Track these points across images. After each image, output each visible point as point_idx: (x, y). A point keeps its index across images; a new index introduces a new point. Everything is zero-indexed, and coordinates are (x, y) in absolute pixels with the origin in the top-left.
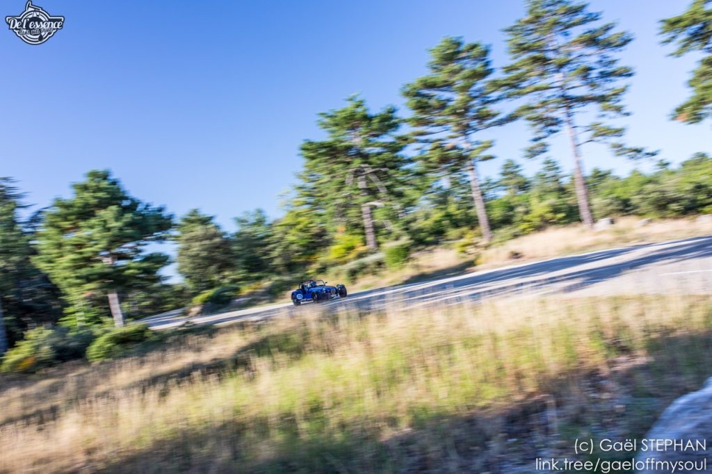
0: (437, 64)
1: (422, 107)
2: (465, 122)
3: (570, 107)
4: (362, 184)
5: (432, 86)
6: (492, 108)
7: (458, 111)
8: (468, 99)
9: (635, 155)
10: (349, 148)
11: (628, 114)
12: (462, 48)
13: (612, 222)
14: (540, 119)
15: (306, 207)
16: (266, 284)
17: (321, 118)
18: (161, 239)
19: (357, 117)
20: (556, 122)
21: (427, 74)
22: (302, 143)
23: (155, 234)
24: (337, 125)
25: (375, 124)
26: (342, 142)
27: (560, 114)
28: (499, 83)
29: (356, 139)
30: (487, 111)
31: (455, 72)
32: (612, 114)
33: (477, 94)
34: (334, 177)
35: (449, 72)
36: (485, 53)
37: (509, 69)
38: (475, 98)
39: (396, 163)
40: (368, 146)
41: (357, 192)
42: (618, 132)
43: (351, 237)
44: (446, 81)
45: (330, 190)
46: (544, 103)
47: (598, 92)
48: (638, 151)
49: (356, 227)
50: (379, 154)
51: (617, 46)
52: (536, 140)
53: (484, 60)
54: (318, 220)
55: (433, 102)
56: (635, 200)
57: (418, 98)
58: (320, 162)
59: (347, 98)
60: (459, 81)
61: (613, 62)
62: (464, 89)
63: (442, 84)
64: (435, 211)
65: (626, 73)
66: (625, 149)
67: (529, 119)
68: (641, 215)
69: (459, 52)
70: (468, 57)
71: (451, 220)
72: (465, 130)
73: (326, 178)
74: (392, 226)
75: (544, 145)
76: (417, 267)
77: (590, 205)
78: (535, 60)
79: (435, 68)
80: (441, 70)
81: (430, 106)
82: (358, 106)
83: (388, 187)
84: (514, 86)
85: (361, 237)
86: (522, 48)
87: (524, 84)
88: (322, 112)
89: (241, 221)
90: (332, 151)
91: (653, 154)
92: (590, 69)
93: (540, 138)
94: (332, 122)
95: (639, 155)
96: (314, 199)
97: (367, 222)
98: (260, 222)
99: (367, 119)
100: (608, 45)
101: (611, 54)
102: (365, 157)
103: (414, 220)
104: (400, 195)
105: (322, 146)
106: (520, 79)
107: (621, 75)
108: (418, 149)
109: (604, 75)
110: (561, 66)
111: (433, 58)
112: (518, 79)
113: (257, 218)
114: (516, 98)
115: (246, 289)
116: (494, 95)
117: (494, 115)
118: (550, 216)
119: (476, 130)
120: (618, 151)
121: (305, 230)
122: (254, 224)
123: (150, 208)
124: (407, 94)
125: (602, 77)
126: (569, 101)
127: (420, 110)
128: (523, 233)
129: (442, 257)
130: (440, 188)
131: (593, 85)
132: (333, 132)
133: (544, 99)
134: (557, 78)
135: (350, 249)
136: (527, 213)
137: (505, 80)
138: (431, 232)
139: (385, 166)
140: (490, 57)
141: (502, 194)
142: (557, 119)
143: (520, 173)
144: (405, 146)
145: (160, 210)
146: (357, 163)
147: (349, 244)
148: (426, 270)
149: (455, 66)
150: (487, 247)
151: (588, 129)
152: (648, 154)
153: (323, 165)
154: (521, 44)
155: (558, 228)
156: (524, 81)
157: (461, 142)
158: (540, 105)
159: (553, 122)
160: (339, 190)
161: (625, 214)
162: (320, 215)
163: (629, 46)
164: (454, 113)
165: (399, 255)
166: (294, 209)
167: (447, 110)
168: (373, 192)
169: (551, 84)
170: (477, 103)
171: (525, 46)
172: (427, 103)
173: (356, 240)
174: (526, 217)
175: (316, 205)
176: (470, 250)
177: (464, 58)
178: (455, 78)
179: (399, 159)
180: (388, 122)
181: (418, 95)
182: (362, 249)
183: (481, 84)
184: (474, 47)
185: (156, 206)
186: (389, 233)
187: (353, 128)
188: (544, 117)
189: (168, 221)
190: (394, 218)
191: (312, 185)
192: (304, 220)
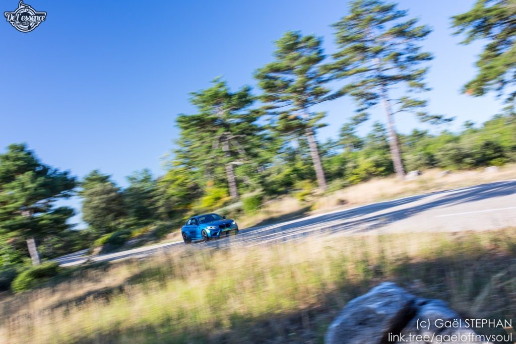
0: (281, 53)
1: (270, 87)
2: (304, 98)
3: (385, 85)
4: (225, 148)
5: (278, 70)
6: (324, 86)
7: (298, 90)
8: (306, 80)
9: (436, 121)
10: (214, 120)
11: (429, 89)
12: (301, 39)
13: (419, 174)
14: (361, 95)
15: (183, 167)
16: (152, 228)
17: (191, 96)
18: (67, 196)
19: (220, 95)
20: (374, 96)
21: (273, 61)
22: (176, 117)
23: (62, 192)
24: (204, 102)
25: (235, 100)
26: (208, 115)
27: (377, 90)
28: (329, 67)
29: (220, 112)
30: (320, 89)
31: (295, 59)
32: (418, 89)
33: (313, 75)
34: (203, 142)
35: (291, 59)
36: (318, 43)
37: (337, 56)
38: (311, 78)
39: (251, 131)
40: (229, 118)
41: (221, 154)
42: (422, 104)
43: (218, 190)
44: (288, 66)
45: (200, 152)
46: (364, 82)
47: (406, 72)
48: (438, 118)
49: (223, 182)
50: (238, 124)
51: (420, 37)
52: (359, 111)
53: (317, 49)
54: (192, 177)
55: (278, 83)
56: (438, 155)
57: (267, 80)
58: (192, 131)
59: (212, 80)
60: (298, 66)
61: (417, 49)
62: (302, 72)
63: (286, 69)
64: (286, 167)
65: (427, 58)
66: (428, 116)
67: (353, 95)
68: (443, 167)
69: (297, 43)
70: (305, 47)
71: (298, 174)
72: (304, 104)
73: (197, 144)
74: (250, 180)
75: (365, 115)
76: (268, 212)
77: (402, 160)
78: (356, 49)
79: (280, 56)
80: (284, 58)
81: (275, 87)
82: (221, 86)
83: (246, 150)
84: (341, 69)
85: (226, 189)
86: (346, 40)
87: (349, 68)
88: (193, 91)
89: (132, 179)
90: (201, 123)
91: (450, 120)
92: (400, 54)
93: (362, 110)
94: (201, 100)
95: (439, 121)
96: (189, 160)
97: (230, 178)
98: (146, 179)
99: (228, 96)
100: (413, 36)
101: (416, 43)
102: (227, 126)
103: (269, 175)
104: (255, 156)
105: (193, 118)
106: (345, 64)
107: (423, 59)
108: (268, 120)
109: (411, 59)
110: (377, 52)
111: (278, 48)
112: (343, 64)
113: (145, 175)
114: (343, 78)
115: (137, 233)
116: (327, 76)
117: (326, 92)
118: (373, 169)
119: (313, 104)
120: (423, 118)
121: (182, 185)
122: (143, 181)
123: (58, 173)
124: (258, 77)
125: (409, 61)
126: (385, 80)
127: (269, 89)
128: (351, 183)
129: (288, 204)
130: (289, 149)
131: (402, 67)
132: (202, 107)
133: (363, 79)
134: (374, 62)
135: (218, 199)
136: (355, 167)
137: (333, 65)
138: (283, 183)
139: (243, 134)
140: (322, 46)
141: (341, 151)
142: (375, 94)
143: (355, 134)
144: (258, 117)
145: (66, 173)
146: (221, 132)
147: (217, 195)
148: (275, 215)
149: (294, 54)
150: (322, 195)
151: (399, 101)
152: (446, 120)
153: (195, 133)
154: (345, 37)
155: (379, 179)
156: (348, 65)
157: (302, 114)
158: (361, 84)
159: (372, 96)
160: (208, 152)
161: (431, 167)
162: (194, 173)
163: (429, 36)
164: (295, 91)
165: (254, 203)
166: (173, 168)
167: (289, 89)
168: (234, 154)
169: (369, 67)
170: (312, 83)
171: (349, 38)
172: (273, 84)
173: (222, 192)
174: (354, 171)
175: (190, 165)
176: (308, 198)
177: (302, 48)
178: (295, 63)
179: (253, 127)
180: (244, 99)
181: (266, 77)
182: (227, 199)
183: (316, 68)
184: (309, 39)
185: (62, 170)
186: (247, 186)
187: (217, 104)
188: (364, 93)
189: (72, 182)
190: (250, 174)
191: (187, 149)
192: (181, 178)
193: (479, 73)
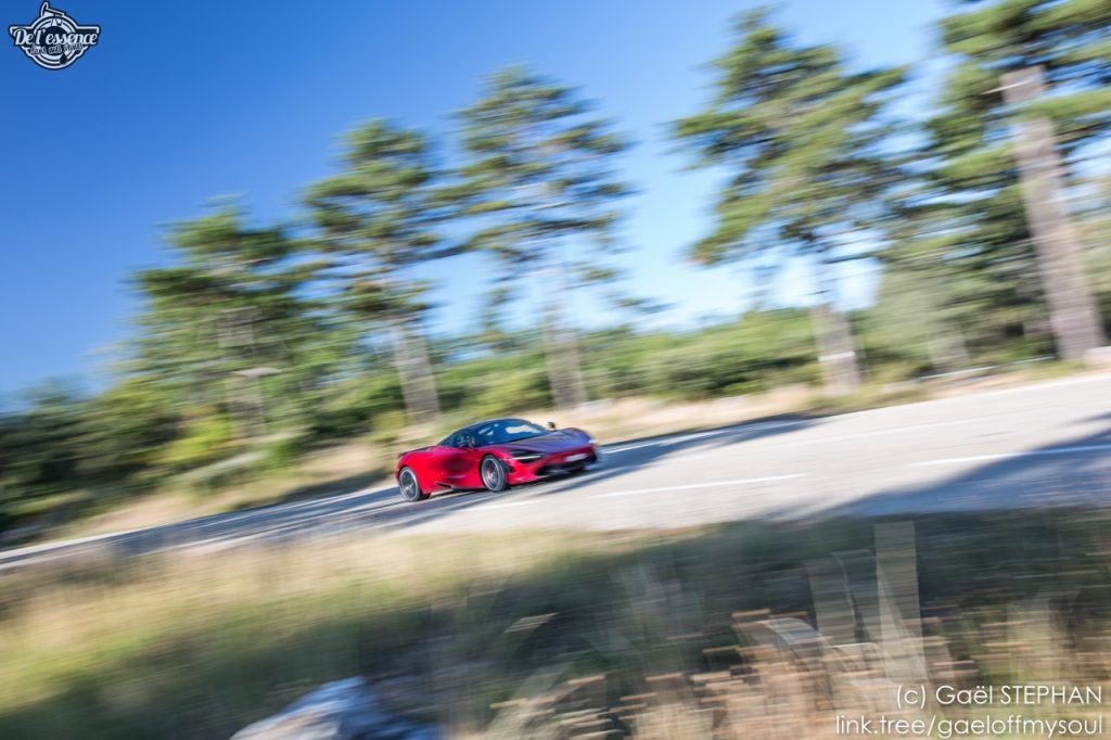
1: (327, 224)
6: (436, 230)
14: (504, 252)
20: (525, 257)
21: (336, 174)
29: (223, 266)
30: (427, 235)
31: (381, 173)
35: (373, 172)
42: (611, 276)
49: (224, 409)
57: (322, 210)
60: (387, 186)
62: (392, 199)
66: (624, 300)
67: (493, 250)
72: (399, 260)
76: (303, 475)
78: (498, 164)
79: (341, 166)
84: (464, 200)
86: (480, 145)
90: (184, 287)
99: (235, 236)
100: (601, 148)
105: (172, 276)
106: (476, 190)
112: (471, 189)
141: (477, 356)
142: (525, 252)
149: (380, 163)
154: (475, 139)
159: (522, 256)
164: (385, 234)
165: (283, 455)
177: (388, 154)
180: (273, 245)
181: (325, 206)
188: (510, 249)
193: (719, 226)
